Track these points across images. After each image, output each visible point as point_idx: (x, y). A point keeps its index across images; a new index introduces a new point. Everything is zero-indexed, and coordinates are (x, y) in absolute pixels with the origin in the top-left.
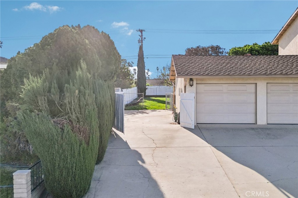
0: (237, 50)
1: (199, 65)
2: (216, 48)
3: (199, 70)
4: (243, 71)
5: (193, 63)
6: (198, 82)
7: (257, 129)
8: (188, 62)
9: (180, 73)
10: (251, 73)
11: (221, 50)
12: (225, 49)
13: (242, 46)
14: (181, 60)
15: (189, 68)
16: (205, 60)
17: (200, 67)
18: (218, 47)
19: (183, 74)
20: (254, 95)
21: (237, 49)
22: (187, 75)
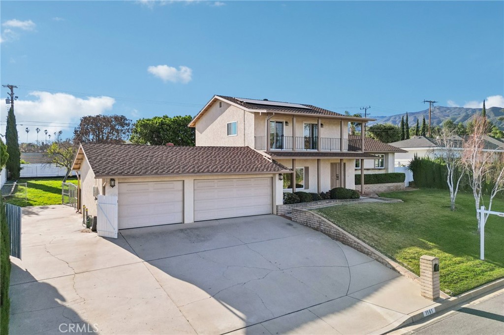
0: (146, 123)
1: (119, 159)
2: (121, 118)
3: (121, 167)
4: (171, 168)
5: (110, 155)
6: (120, 182)
7: (186, 230)
8: (105, 155)
9: (98, 172)
10: (179, 171)
11: (127, 122)
12: (131, 121)
13: (151, 118)
14: (95, 151)
15: (108, 163)
16: (124, 151)
17: (121, 162)
18: (123, 118)
19: (103, 174)
20: (181, 193)
21: (145, 121)
22: (108, 174)
